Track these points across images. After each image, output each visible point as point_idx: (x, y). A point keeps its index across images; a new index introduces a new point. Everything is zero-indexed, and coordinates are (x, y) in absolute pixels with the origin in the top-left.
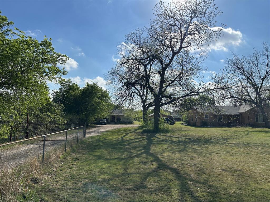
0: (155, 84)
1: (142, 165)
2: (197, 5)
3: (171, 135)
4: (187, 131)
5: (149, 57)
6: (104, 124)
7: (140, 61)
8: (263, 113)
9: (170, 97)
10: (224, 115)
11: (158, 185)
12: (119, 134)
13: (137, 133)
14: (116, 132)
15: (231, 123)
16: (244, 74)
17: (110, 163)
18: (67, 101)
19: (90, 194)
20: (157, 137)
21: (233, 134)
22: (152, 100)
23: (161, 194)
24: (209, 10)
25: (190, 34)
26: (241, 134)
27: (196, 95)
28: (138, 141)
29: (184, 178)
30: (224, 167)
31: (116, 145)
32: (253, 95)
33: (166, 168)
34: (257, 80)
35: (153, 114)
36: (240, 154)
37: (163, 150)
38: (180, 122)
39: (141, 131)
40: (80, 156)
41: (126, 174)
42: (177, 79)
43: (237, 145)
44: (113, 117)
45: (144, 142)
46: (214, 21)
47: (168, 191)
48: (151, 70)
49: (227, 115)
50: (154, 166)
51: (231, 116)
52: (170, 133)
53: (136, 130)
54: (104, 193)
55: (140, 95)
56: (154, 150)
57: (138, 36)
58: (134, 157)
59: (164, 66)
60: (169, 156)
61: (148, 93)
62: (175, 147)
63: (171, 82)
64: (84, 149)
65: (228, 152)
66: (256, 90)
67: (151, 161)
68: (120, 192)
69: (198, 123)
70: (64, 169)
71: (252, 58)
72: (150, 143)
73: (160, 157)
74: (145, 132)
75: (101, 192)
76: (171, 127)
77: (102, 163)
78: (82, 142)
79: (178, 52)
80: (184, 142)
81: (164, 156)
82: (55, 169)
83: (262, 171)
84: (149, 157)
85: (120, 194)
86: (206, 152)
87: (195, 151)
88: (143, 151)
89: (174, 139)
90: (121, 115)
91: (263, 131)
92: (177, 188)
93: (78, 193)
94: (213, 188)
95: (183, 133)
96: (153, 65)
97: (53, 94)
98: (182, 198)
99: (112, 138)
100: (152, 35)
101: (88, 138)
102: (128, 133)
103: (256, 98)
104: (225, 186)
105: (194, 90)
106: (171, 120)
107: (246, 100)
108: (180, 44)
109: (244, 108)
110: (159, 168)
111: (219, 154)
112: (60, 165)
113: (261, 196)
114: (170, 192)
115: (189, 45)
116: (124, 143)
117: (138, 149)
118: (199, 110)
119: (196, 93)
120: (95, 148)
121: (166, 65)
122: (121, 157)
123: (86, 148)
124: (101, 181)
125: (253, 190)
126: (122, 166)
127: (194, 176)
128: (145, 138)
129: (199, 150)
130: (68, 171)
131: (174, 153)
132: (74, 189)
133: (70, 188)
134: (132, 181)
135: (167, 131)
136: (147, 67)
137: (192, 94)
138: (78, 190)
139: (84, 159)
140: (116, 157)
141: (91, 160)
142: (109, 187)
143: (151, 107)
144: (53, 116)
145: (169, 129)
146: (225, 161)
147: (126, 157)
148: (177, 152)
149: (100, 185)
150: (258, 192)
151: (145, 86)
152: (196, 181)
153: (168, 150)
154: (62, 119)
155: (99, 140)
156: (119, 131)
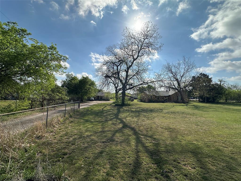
0: (123, 77)
1: (113, 126)
2: (148, 32)
3: (131, 107)
4: (141, 105)
5: (120, 61)
6: (93, 100)
7: (114, 63)
8: (181, 95)
9: (131, 85)
10: (161, 96)
11: (122, 139)
12: (101, 106)
13: (112, 106)
14: (99, 105)
15: (165, 100)
16: (172, 73)
17: (93, 124)
18: (70, 86)
19: (77, 146)
20: (123, 109)
21: (165, 107)
22: (121, 87)
23: (124, 145)
24: (155, 35)
25: (143, 49)
26: (169, 107)
27: (146, 84)
28: (112, 111)
29: (139, 134)
30: (162, 126)
31: (98, 113)
32: (177, 85)
33: (127, 127)
34: (178, 77)
35: (122, 95)
36: (170, 118)
37: (126, 116)
38: (137, 100)
39: (114, 105)
41: (103, 132)
42: (135, 75)
43: (168, 113)
44: (98, 96)
45: (116, 112)
46: (157, 42)
47: (128, 143)
49: (162, 96)
50: (121, 126)
51: (164, 96)
53: (111, 104)
54: (86, 145)
55: (114, 84)
56: (121, 116)
58: (108, 120)
59: (128, 67)
60: (129, 120)
61: (119, 82)
62: (133, 114)
63: (132, 76)
65: (163, 117)
66: (178, 83)
67: (119, 123)
68: (97, 144)
69: (147, 100)
70: (62, 129)
71: (177, 65)
72: (119, 112)
73: (124, 120)
74: (116, 105)
76: (131, 103)
77: (88, 124)
78: (77, 111)
79: (136, 59)
80: (139, 111)
81: (127, 120)
82: (55, 129)
83: (184, 128)
84: (118, 120)
85: (97, 146)
86: (151, 117)
87: (145, 116)
88: (114, 117)
89: (133, 110)
90: (102, 95)
91: (181, 105)
92: (134, 141)
93: (68, 145)
94: (156, 140)
95: (138, 106)
96: (122, 66)
97: (62, 82)
98: (137, 147)
99: (96, 109)
100: (121, 48)
101: (82, 109)
102: (106, 106)
103: (178, 87)
104: (163, 138)
105: (145, 82)
106: (132, 99)
107: (172, 88)
108: (137, 54)
109: (172, 92)
110: (123, 127)
111: (159, 118)
112: (60, 126)
113: (185, 145)
114: (129, 144)
115: (143, 54)
116: (103, 112)
117: (111, 116)
118: (148, 93)
119: (146, 83)
120: (85, 115)
121: (129, 66)
122: (100, 121)
123: (79, 115)
124: (86, 137)
125: (180, 141)
126: (100, 126)
127: (145, 132)
128: (116, 109)
129: (147, 116)
130: (65, 130)
131: (133, 118)
132: (66, 143)
133: (63, 142)
134: (106, 136)
135: (129, 105)
136: (118, 67)
137: (144, 83)
138: (68, 143)
139: (77, 122)
140: (97, 121)
141: (81, 122)
142: (90, 141)
143: (120, 91)
144: (60, 95)
145: (130, 104)
146: (162, 122)
147: (103, 120)
148: (135, 117)
149: (84, 139)
150: (183, 142)
151: (117, 78)
152: (146, 136)
153: (129, 116)
154: (66, 97)
155: (88, 110)
156: (101, 105)
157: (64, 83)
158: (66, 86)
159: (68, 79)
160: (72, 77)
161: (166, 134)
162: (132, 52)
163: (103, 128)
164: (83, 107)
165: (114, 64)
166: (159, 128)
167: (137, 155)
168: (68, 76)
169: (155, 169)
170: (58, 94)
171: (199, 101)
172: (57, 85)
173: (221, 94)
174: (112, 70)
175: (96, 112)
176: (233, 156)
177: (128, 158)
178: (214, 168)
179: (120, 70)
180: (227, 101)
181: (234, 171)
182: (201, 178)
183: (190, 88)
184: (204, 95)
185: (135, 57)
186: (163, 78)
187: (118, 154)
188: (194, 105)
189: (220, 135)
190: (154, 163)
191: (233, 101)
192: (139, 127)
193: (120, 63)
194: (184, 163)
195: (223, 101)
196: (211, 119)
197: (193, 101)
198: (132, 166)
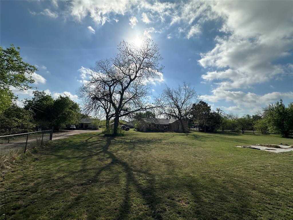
0: (117, 100)
1: (99, 162)
2: (148, 51)
3: (126, 138)
4: (137, 135)
5: (113, 80)
6: (74, 129)
8: (182, 123)
9: (126, 110)
10: (160, 125)
11: (109, 178)
12: (85, 137)
13: (100, 136)
14: (82, 136)
15: (164, 129)
16: (173, 100)
17: (70, 161)
19: (39, 194)
20: (115, 140)
21: (165, 137)
22: (114, 113)
24: (155, 55)
25: (142, 69)
26: (169, 137)
27: (144, 110)
28: (99, 143)
29: (131, 170)
30: (159, 159)
31: (79, 146)
32: (177, 113)
33: (118, 162)
34: (179, 104)
35: (114, 123)
36: (169, 149)
37: (118, 149)
38: (133, 129)
39: (103, 135)
40: (41, 156)
41: (84, 171)
42: (132, 98)
43: (168, 144)
44: (82, 124)
45: (104, 143)
46: (157, 63)
47: (116, 183)
48: (115, 91)
49: (162, 125)
50: (109, 161)
51: (164, 125)
52: (125, 136)
53: (99, 134)
54: (55, 191)
55: (104, 108)
56: (111, 149)
57: (106, 64)
58: (93, 155)
59: (123, 88)
60: (121, 153)
61: (111, 107)
62: (127, 146)
63: (128, 100)
64: (48, 150)
65: (162, 148)
66: (179, 110)
67: (107, 158)
68: (72, 188)
69: (145, 130)
70: (18, 170)
71: (178, 90)
72: (109, 143)
73: (115, 154)
74: (106, 135)
75: (52, 190)
76: (126, 132)
77: (61, 162)
78: (47, 144)
79: (134, 79)
80: (134, 143)
81: (118, 153)
83: (182, 160)
84: (106, 154)
85: (72, 190)
86: (148, 149)
87: (141, 148)
88: (102, 150)
89: (127, 141)
90: (88, 123)
91: (181, 135)
92: (124, 179)
93: (24, 194)
94: (151, 176)
95: (134, 136)
96: (116, 87)
97: (26, 102)
98: (127, 187)
99: (78, 140)
100: (116, 65)
101: (55, 141)
103: (179, 114)
104: (160, 173)
106: (127, 127)
107: (173, 116)
108: (135, 74)
109: (172, 121)
110: (112, 163)
111: (156, 150)
112: (14, 166)
113: (182, 178)
114: (118, 183)
115: (141, 75)
116: (87, 144)
117: (98, 149)
118: (145, 121)
119: (144, 108)
120: (59, 149)
121: (125, 87)
122: (82, 156)
123: (50, 149)
124: (56, 179)
125: (177, 175)
126: (80, 164)
127: (139, 168)
128: (105, 140)
129: (143, 147)
130: (22, 172)
131: (126, 151)
132: (21, 191)
133: (16, 190)
134: (86, 176)
135: (123, 135)
136: (111, 87)
137: (142, 109)
138: (25, 191)
139: (44, 159)
140: (77, 156)
141: (52, 159)
142: (62, 185)
143: (112, 118)
144: (20, 121)
145: (124, 133)
146: (159, 155)
147: (86, 155)
148: (128, 150)
149: (54, 183)
150: (180, 176)
151: (109, 101)
152: (140, 171)
153: (121, 148)
154: (31, 124)
155: (65, 143)
156: (85, 135)
157: (29, 103)
158: (32, 108)
159: (37, 99)
160: (42, 96)
161: (164, 168)
162: (129, 71)
163: (85, 165)
164: (57, 138)
165: (105, 83)
166: (156, 161)
167: (125, 197)
168: (36, 94)
169: (145, 210)
170: (16, 119)
171: (199, 130)
172: (16, 106)
173: (219, 123)
174: (102, 91)
175: (77, 145)
176: (224, 185)
177: (114, 201)
178: (207, 200)
179: (113, 91)
180: (224, 131)
181: (225, 200)
182: (194, 213)
183: (191, 116)
184: (203, 124)
185: (132, 77)
186: (164, 104)
187: (101, 197)
188: (194, 135)
189: (215, 165)
190: (145, 203)
191: (228, 131)
192: (133, 161)
193: (114, 83)
194: (179, 198)
195: (221, 131)
196: (209, 149)
197: (193, 130)
198: (117, 211)
